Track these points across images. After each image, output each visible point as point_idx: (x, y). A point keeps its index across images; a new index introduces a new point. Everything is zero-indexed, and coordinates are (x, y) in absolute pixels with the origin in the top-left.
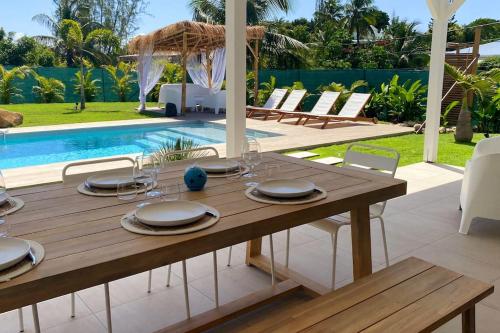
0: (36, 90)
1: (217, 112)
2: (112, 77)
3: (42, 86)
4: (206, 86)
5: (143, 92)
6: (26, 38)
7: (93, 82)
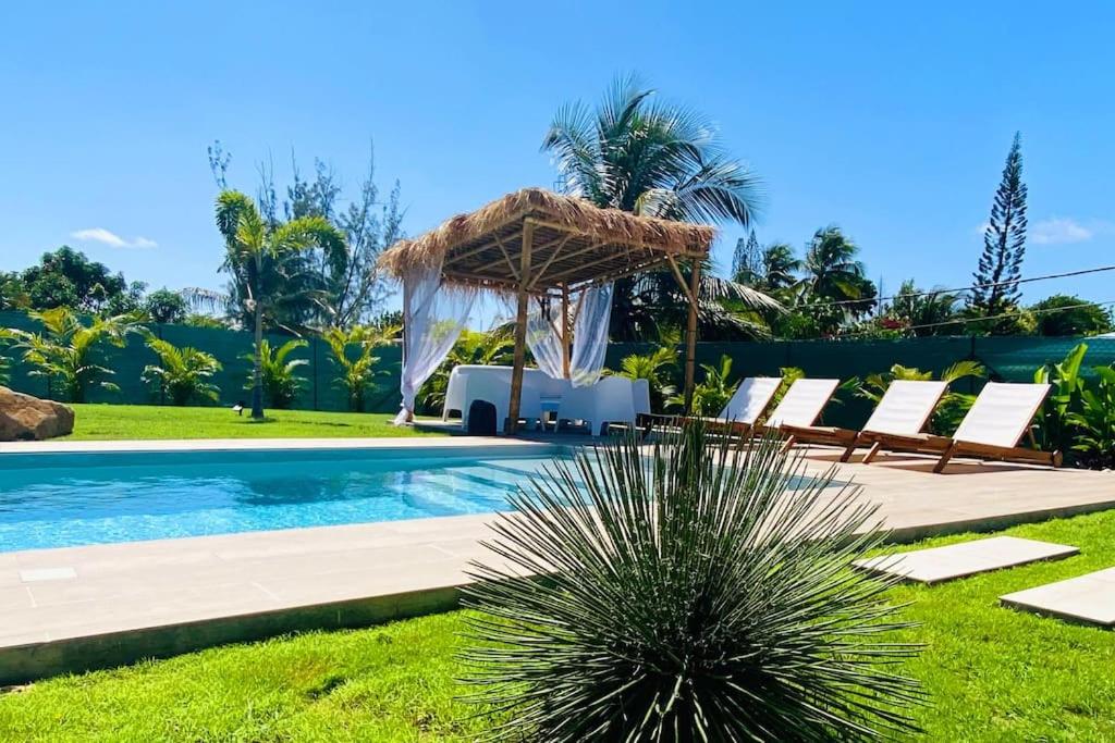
0: (150, 375)
1: (596, 431)
2: (337, 359)
3: (168, 368)
4: (559, 374)
5: (409, 385)
6: (166, 294)
7: (293, 364)
